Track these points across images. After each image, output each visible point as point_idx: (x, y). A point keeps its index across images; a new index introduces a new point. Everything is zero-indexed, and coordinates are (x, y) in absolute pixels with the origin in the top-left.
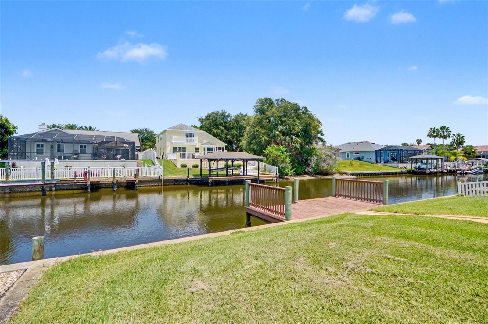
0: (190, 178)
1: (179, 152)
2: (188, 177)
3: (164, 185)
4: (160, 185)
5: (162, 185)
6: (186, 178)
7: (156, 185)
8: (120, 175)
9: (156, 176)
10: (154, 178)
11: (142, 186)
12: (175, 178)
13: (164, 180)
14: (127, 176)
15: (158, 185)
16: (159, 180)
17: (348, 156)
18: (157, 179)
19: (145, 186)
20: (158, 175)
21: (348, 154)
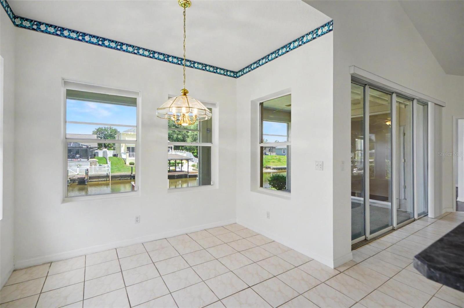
0: (133, 174)
1: (128, 153)
2: (132, 173)
3: (111, 180)
4: (108, 180)
5: (109, 180)
6: (130, 174)
7: (104, 180)
8: (74, 173)
9: (104, 173)
10: (103, 175)
11: (93, 181)
12: (121, 175)
13: (111, 176)
14: (80, 174)
15: (106, 180)
16: (107, 176)
17: (284, 152)
18: (105, 175)
19: (95, 181)
20: (107, 172)
21: (284, 150)
